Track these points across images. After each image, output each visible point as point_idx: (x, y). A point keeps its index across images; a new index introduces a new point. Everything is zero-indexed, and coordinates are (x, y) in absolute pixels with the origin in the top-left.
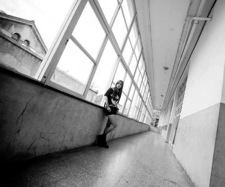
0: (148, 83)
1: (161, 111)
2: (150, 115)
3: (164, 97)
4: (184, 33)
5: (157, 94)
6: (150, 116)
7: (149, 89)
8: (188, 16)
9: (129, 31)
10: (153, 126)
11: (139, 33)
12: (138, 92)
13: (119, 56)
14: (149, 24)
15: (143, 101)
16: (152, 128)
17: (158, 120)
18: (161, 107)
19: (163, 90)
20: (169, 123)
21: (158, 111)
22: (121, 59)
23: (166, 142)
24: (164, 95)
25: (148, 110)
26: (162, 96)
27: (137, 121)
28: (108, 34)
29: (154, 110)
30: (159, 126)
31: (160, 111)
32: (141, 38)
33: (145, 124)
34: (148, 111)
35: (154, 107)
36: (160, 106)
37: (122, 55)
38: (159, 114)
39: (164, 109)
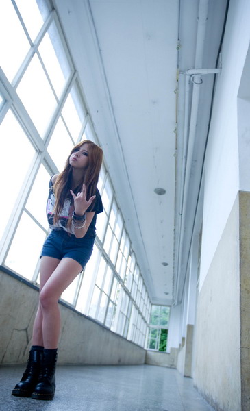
0: (127, 233)
1: (170, 306)
2: (143, 318)
3: (171, 265)
4: (181, 108)
5: (154, 262)
6: (145, 322)
7: (131, 247)
8: (180, 72)
9: (61, 104)
10: (155, 350)
11: (87, 113)
12: (100, 249)
13: (39, 152)
14: (108, 96)
15: (116, 275)
16: (155, 354)
17: (165, 332)
18: (170, 297)
19: (164, 247)
20: (187, 323)
21: (163, 307)
22: (44, 159)
23: (185, 377)
24: (170, 261)
25: (135, 305)
26: (166, 264)
27: (103, 328)
28: (8, 98)
29: (154, 307)
30: (172, 349)
31: (169, 308)
32: (92, 125)
33: (131, 342)
34: (137, 308)
35: (152, 300)
36: (167, 294)
37: (45, 149)
38: (166, 318)
39: (176, 302)
